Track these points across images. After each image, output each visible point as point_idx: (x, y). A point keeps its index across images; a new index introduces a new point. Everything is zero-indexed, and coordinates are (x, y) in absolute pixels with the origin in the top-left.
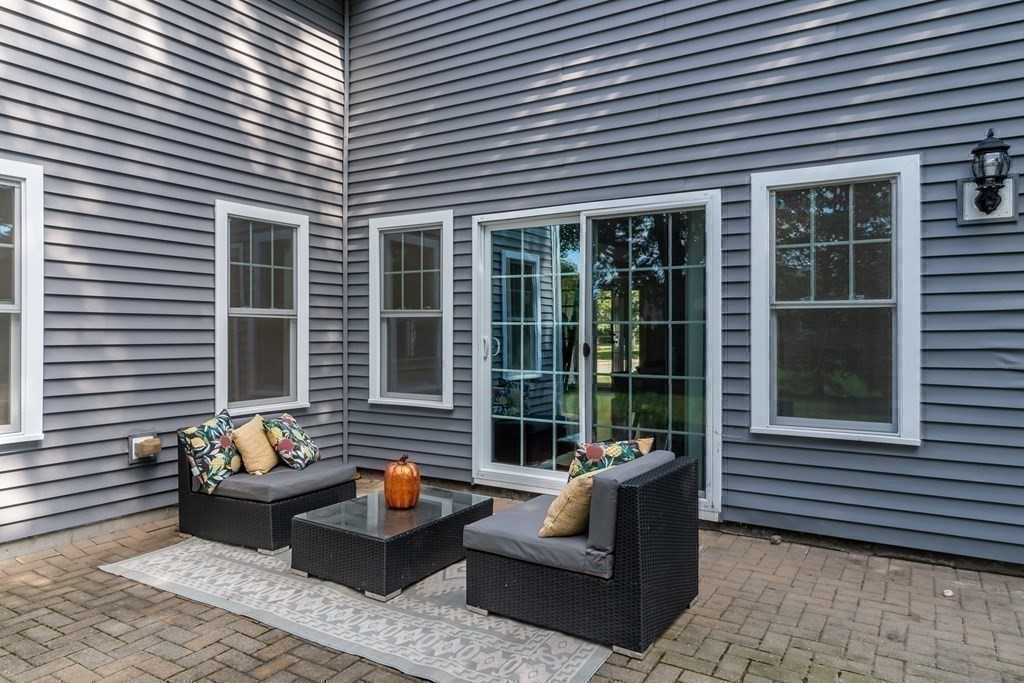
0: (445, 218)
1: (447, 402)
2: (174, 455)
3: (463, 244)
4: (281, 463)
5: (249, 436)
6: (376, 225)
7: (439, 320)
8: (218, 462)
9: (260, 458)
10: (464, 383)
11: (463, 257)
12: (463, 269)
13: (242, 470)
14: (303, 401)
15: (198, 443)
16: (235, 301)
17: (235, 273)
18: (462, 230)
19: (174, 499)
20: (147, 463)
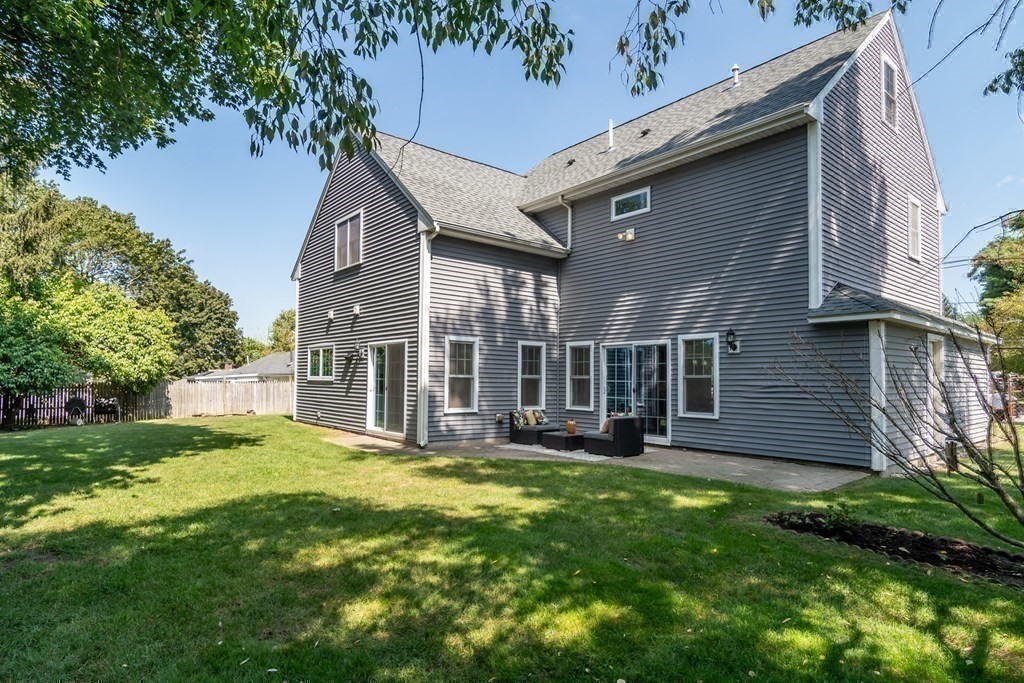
0: (591, 343)
1: (592, 409)
2: (508, 417)
3: (597, 352)
4: (538, 423)
5: (529, 414)
6: (569, 345)
7: (589, 380)
8: (521, 420)
9: (533, 422)
10: (597, 402)
11: (597, 358)
12: (597, 361)
13: (527, 424)
14: (544, 408)
15: (517, 415)
16: (523, 373)
17: (524, 364)
18: (597, 348)
19: (508, 434)
20: (500, 422)
